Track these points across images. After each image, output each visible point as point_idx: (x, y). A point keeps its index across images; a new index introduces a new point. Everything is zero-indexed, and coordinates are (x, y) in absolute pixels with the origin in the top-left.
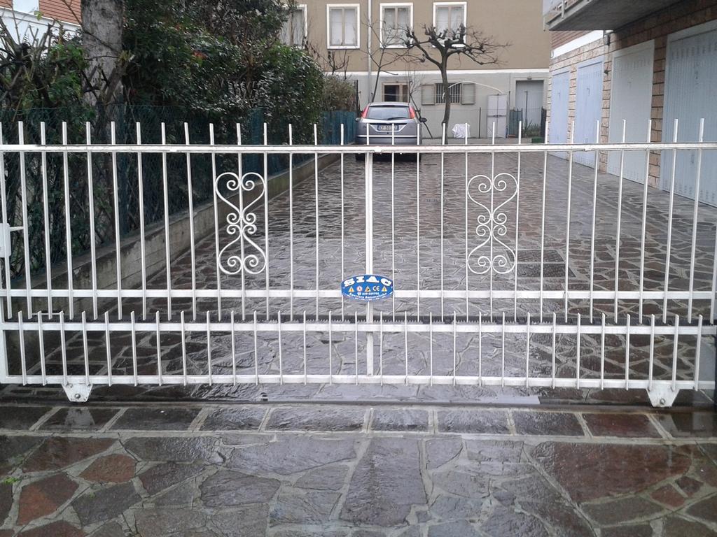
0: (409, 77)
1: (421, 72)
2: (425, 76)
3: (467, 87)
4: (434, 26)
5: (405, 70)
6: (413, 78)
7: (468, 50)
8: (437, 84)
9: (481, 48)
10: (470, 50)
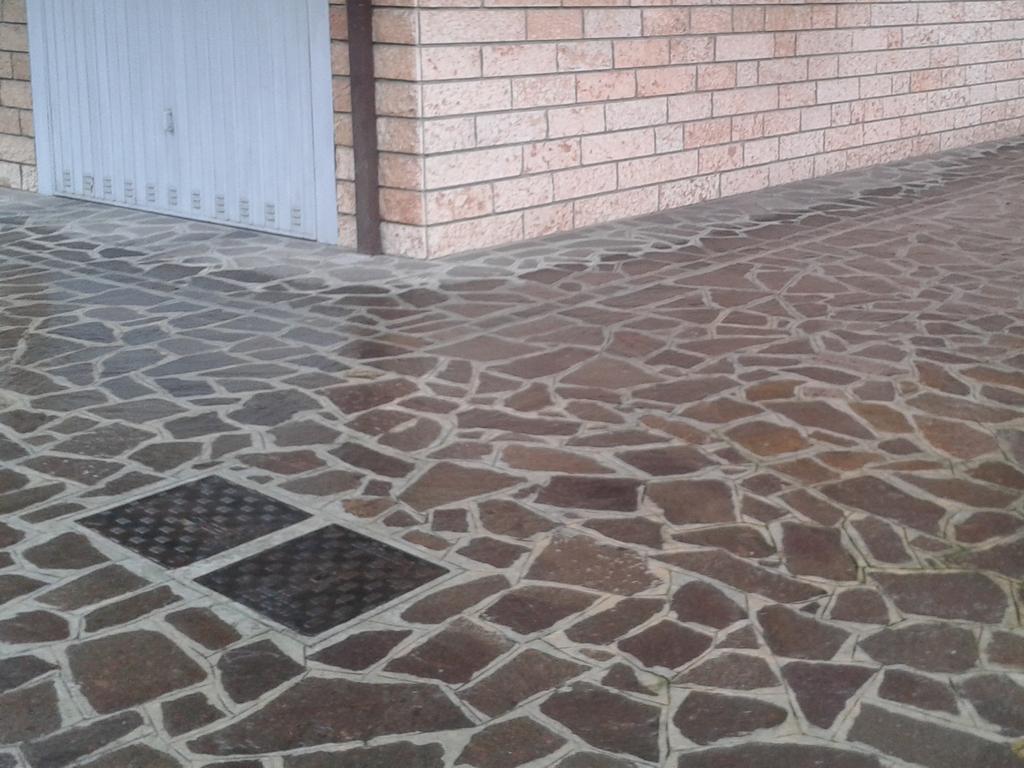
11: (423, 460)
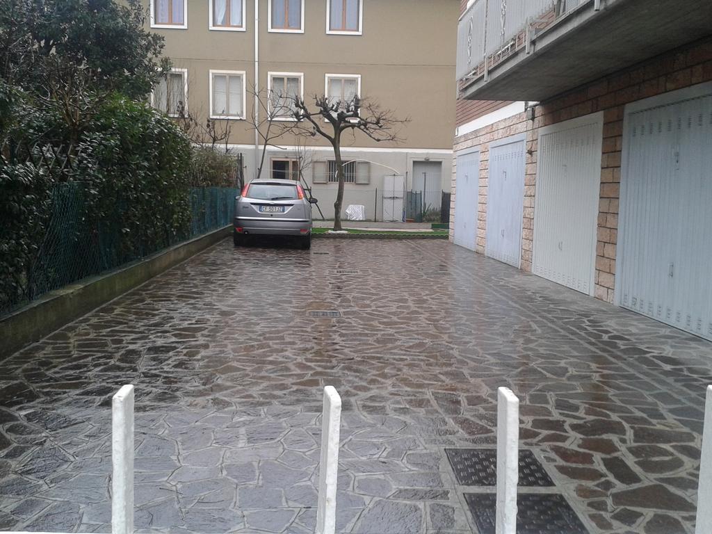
0: (299, 153)
1: (312, 148)
2: (315, 152)
3: (361, 166)
4: (326, 96)
5: (295, 145)
6: (303, 154)
7: (363, 124)
8: (330, 162)
9: (378, 123)
10: (365, 125)
11: (649, 479)
